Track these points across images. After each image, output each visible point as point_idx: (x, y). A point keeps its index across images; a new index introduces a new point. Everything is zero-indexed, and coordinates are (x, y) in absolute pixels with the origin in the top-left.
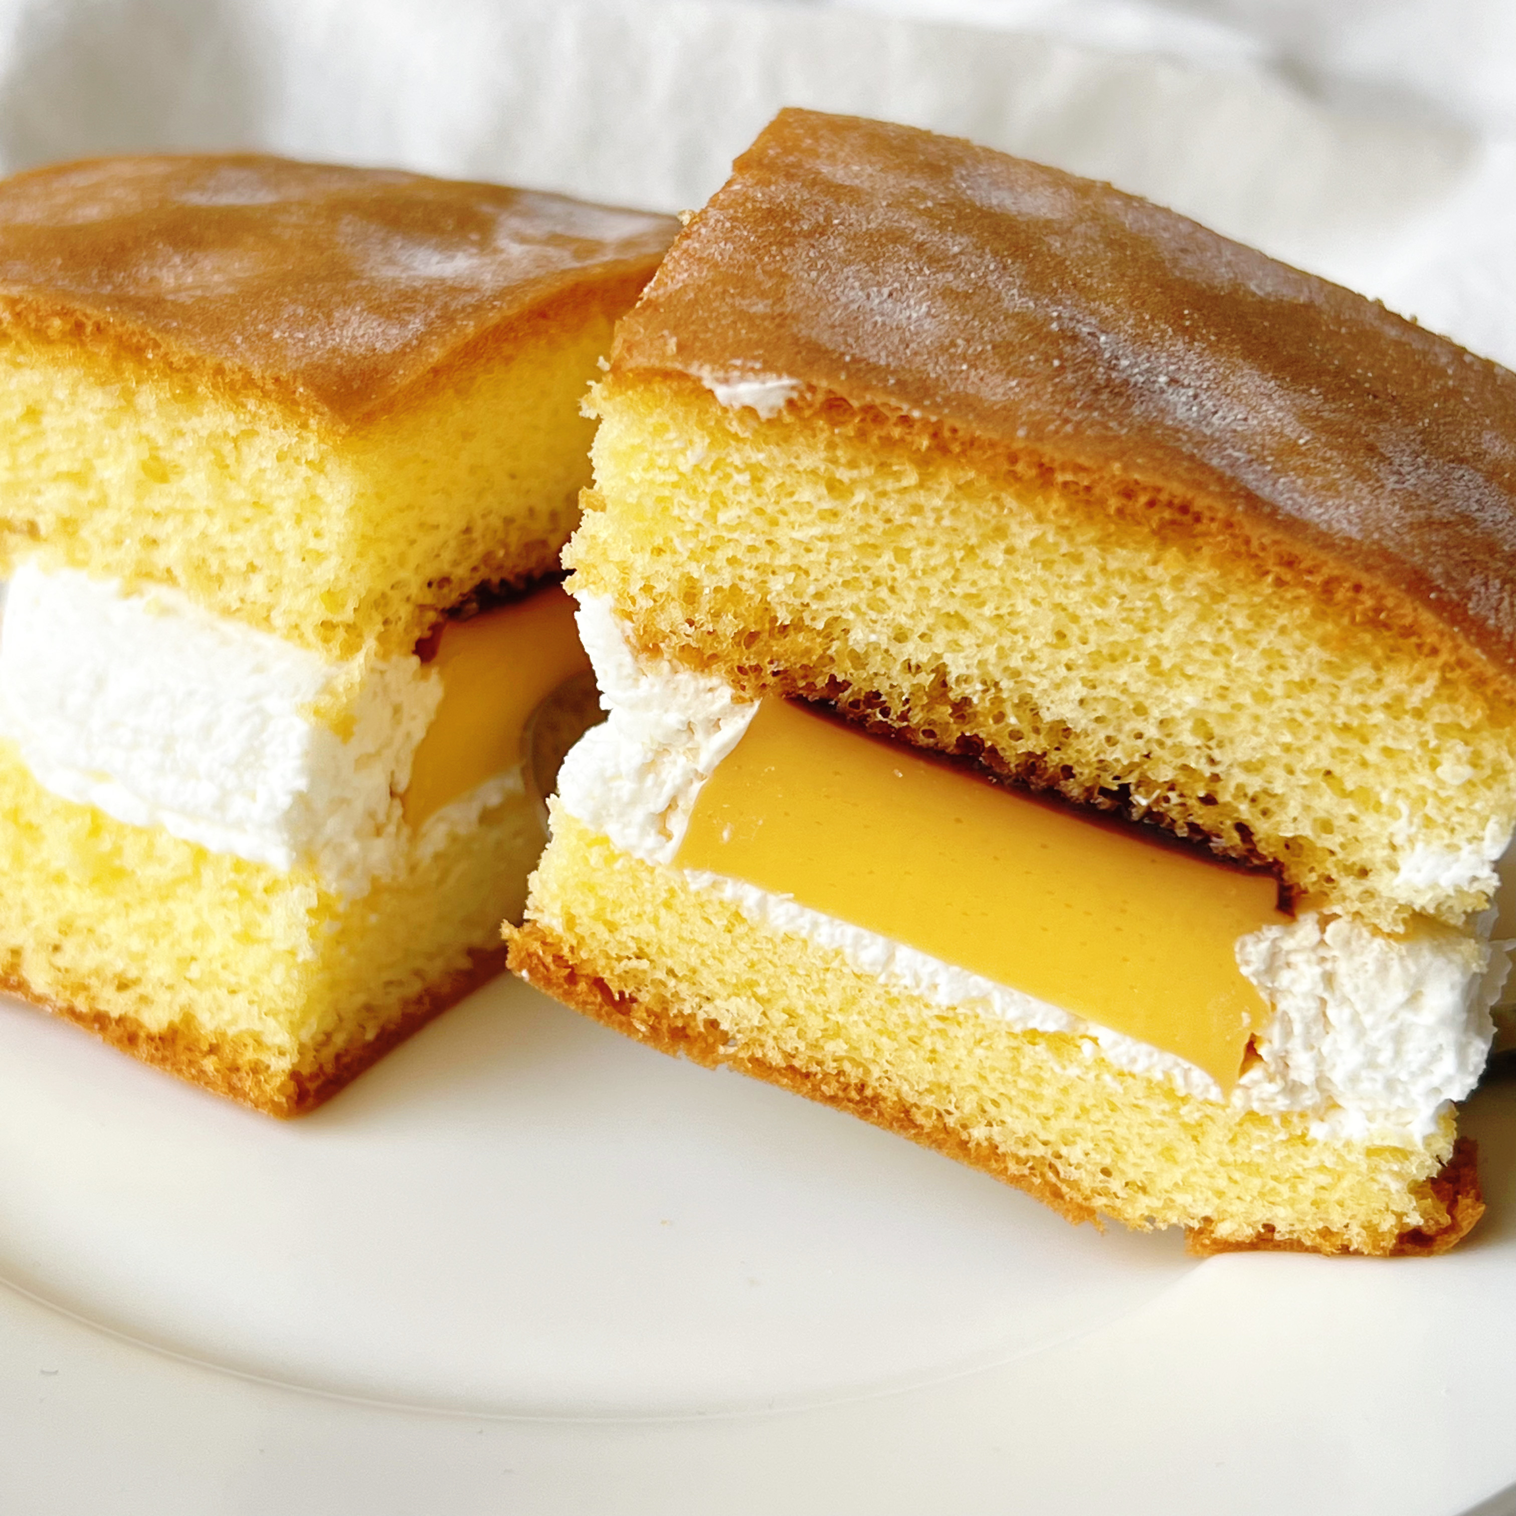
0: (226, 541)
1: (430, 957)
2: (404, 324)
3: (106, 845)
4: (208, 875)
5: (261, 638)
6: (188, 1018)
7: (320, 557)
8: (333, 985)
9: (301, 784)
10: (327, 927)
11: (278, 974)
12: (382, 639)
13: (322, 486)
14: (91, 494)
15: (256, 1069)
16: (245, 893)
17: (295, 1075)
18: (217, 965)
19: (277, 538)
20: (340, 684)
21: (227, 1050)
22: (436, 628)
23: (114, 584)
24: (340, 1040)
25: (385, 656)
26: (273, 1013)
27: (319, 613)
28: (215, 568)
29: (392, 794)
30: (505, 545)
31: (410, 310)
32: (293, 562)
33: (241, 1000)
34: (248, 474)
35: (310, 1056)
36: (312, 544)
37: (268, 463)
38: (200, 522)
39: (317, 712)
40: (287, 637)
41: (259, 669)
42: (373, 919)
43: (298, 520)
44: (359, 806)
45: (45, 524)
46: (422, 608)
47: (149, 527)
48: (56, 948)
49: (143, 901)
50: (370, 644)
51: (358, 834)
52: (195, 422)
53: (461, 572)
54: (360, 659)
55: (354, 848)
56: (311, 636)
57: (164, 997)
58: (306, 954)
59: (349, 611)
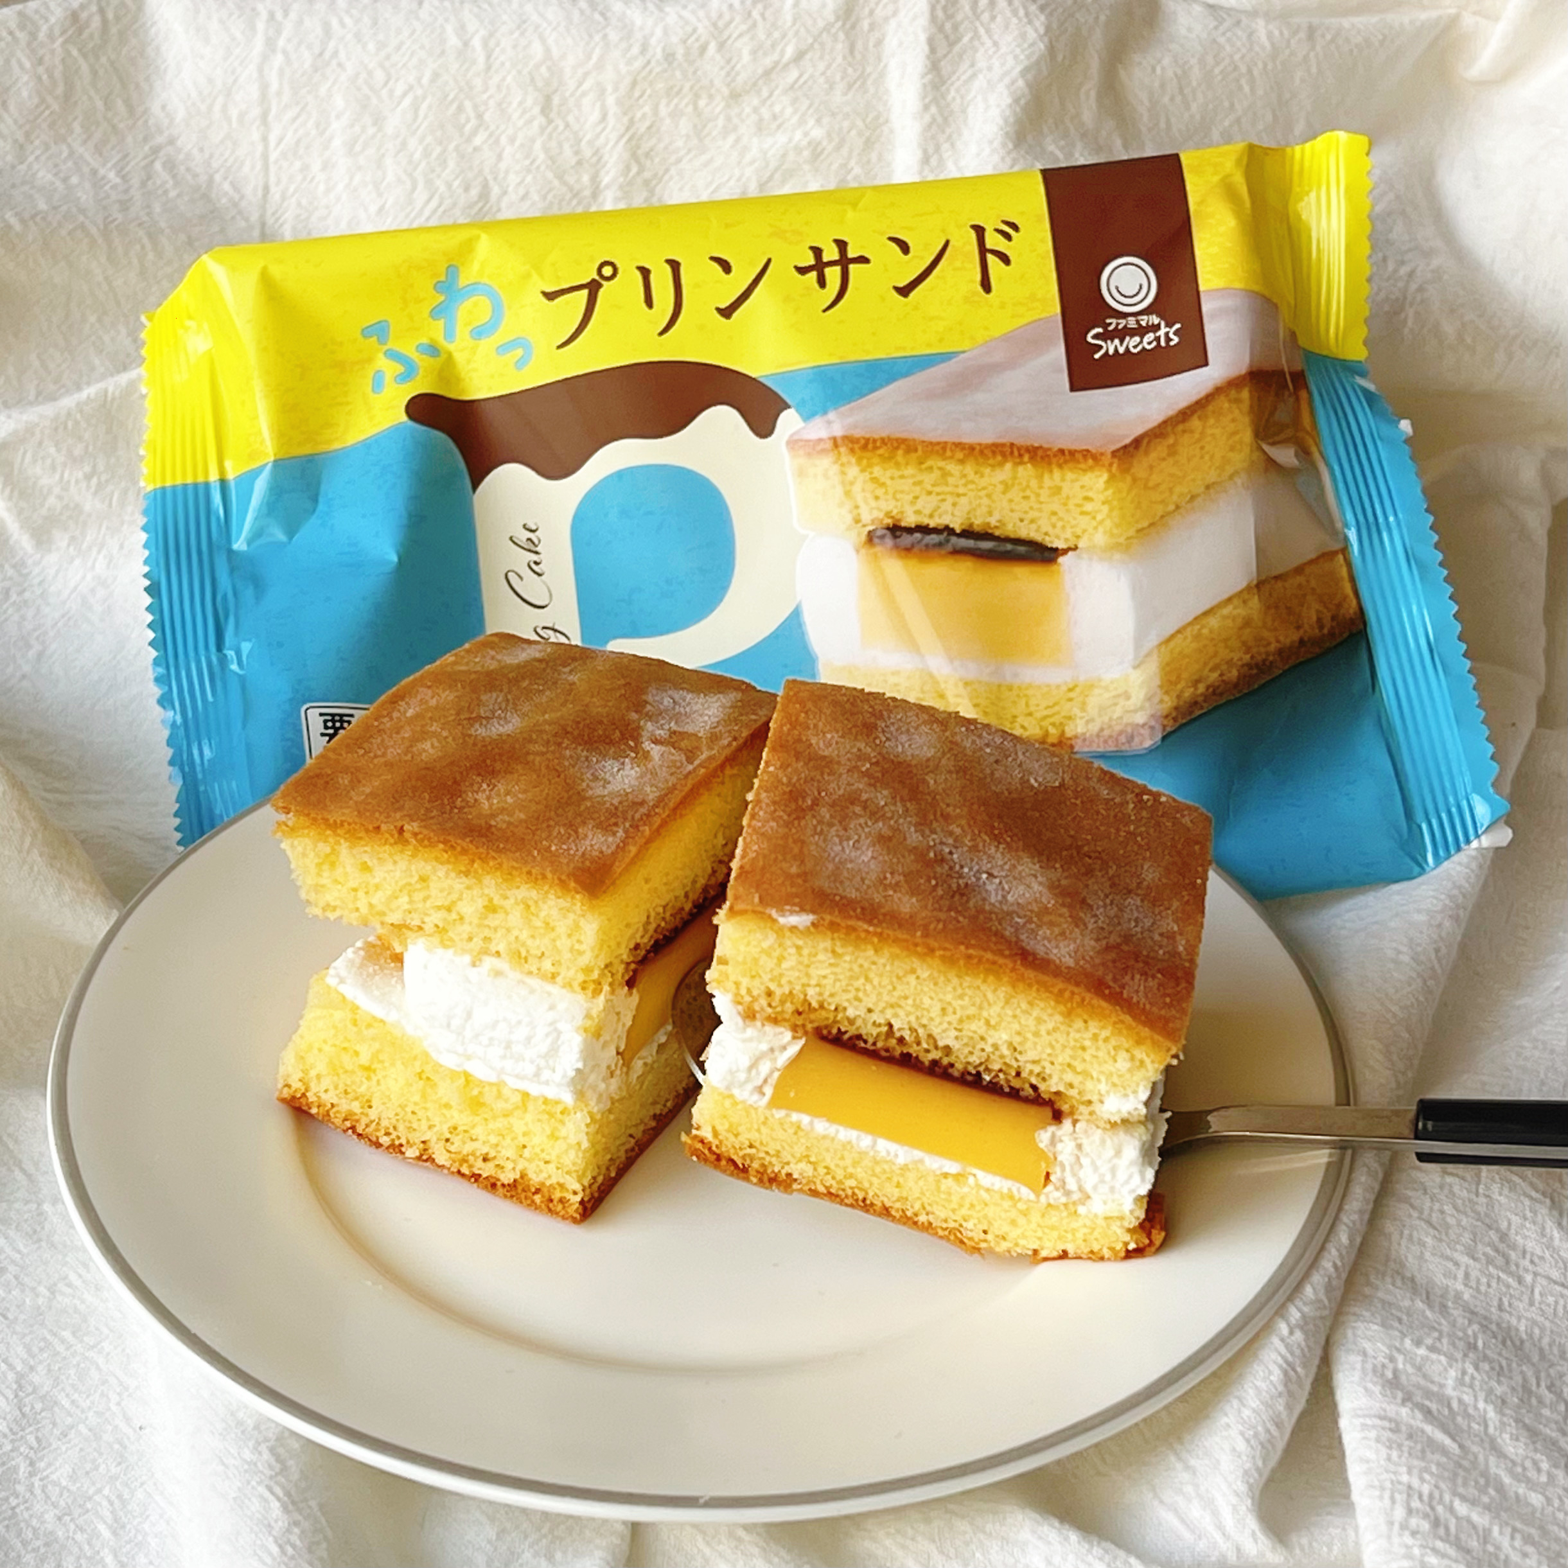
0: (529, 942)
1: (636, 1125)
2: (614, 834)
3: (475, 1092)
4: (531, 1107)
5: (549, 987)
6: (523, 1176)
7: (581, 953)
8: (596, 1154)
9: (580, 1065)
10: (593, 1129)
11: (572, 1154)
12: (611, 985)
13: (582, 922)
14: (454, 916)
15: (562, 1201)
16: (551, 1115)
17: (582, 1202)
18: (538, 1150)
19: (558, 943)
20: (594, 1013)
21: (545, 1190)
22: (635, 971)
23: (467, 959)
24: (600, 1179)
25: (613, 992)
26: (568, 1173)
27: (581, 977)
28: (524, 954)
29: (618, 1053)
30: (664, 919)
31: (616, 824)
32: (567, 955)
33: (551, 1167)
34: (543, 914)
35: (588, 1191)
36: (577, 946)
37: (555, 912)
38: (515, 933)
39: (586, 1030)
40: (564, 987)
41: (552, 1007)
42: (612, 1117)
43: (569, 936)
44: (604, 1066)
45: (429, 928)
46: (628, 964)
47: (487, 933)
48: (447, 1140)
49: (495, 1118)
50: (606, 988)
51: (604, 1080)
52: (516, 892)
53: (645, 940)
54: (602, 999)
55: (603, 1086)
56: (577, 988)
57: (509, 1165)
58: (585, 1144)
59: (595, 975)
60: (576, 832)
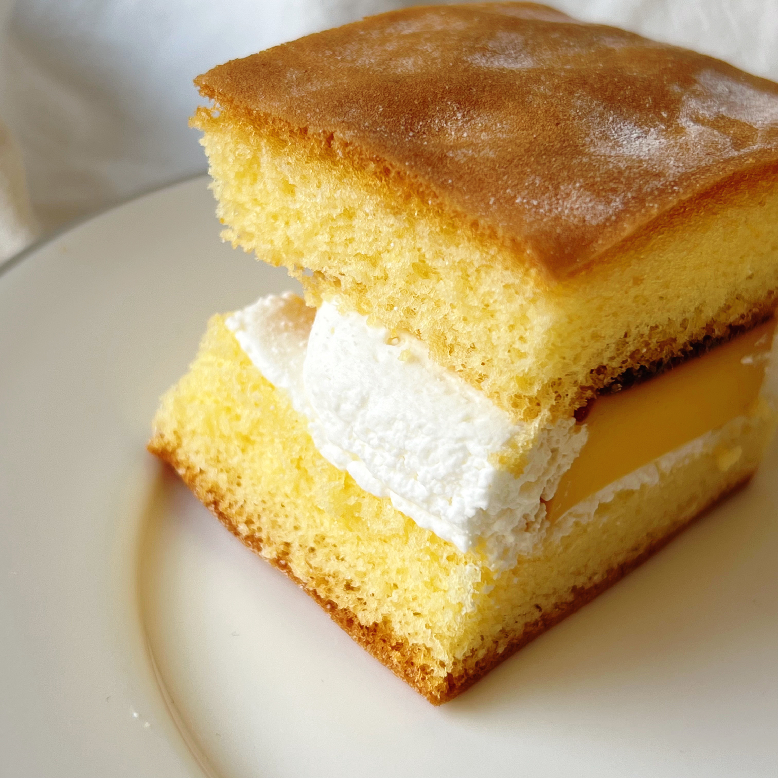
0: (460, 326)
1: (547, 596)
2: (608, 203)
3: (352, 501)
4: (412, 541)
5: (471, 393)
6: (386, 622)
7: (522, 355)
8: (483, 621)
9: (483, 504)
10: (484, 590)
11: (450, 615)
12: (553, 409)
13: (531, 312)
14: (378, 272)
15: (424, 669)
16: (435, 557)
17: (449, 678)
18: (410, 596)
19: (494, 335)
20: (521, 440)
21: (408, 648)
22: (591, 401)
23: (382, 332)
24: (481, 654)
25: (553, 420)
26: (439, 636)
27: (514, 388)
28: (450, 340)
29: (542, 500)
30: (647, 344)
31: (614, 191)
32: (502, 354)
33: (421, 622)
34: (483, 289)
35: (460, 667)
36: (517, 345)
37: (497, 289)
38: (445, 309)
39: (501, 460)
40: (490, 396)
41: (467, 419)
42: (515, 580)
43: (512, 327)
44: (519, 514)
45: (346, 282)
46: (583, 388)
47: (410, 303)
48: (312, 550)
49: (370, 539)
50: (545, 413)
51: (515, 531)
52: (453, 249)
53: (615, 364)
54: (536, 424)
55: (510, 539)
56: (506, 403)
57: (372, 604)
58: (468, 609)
59: (535, 390)
60: (556, 188)
